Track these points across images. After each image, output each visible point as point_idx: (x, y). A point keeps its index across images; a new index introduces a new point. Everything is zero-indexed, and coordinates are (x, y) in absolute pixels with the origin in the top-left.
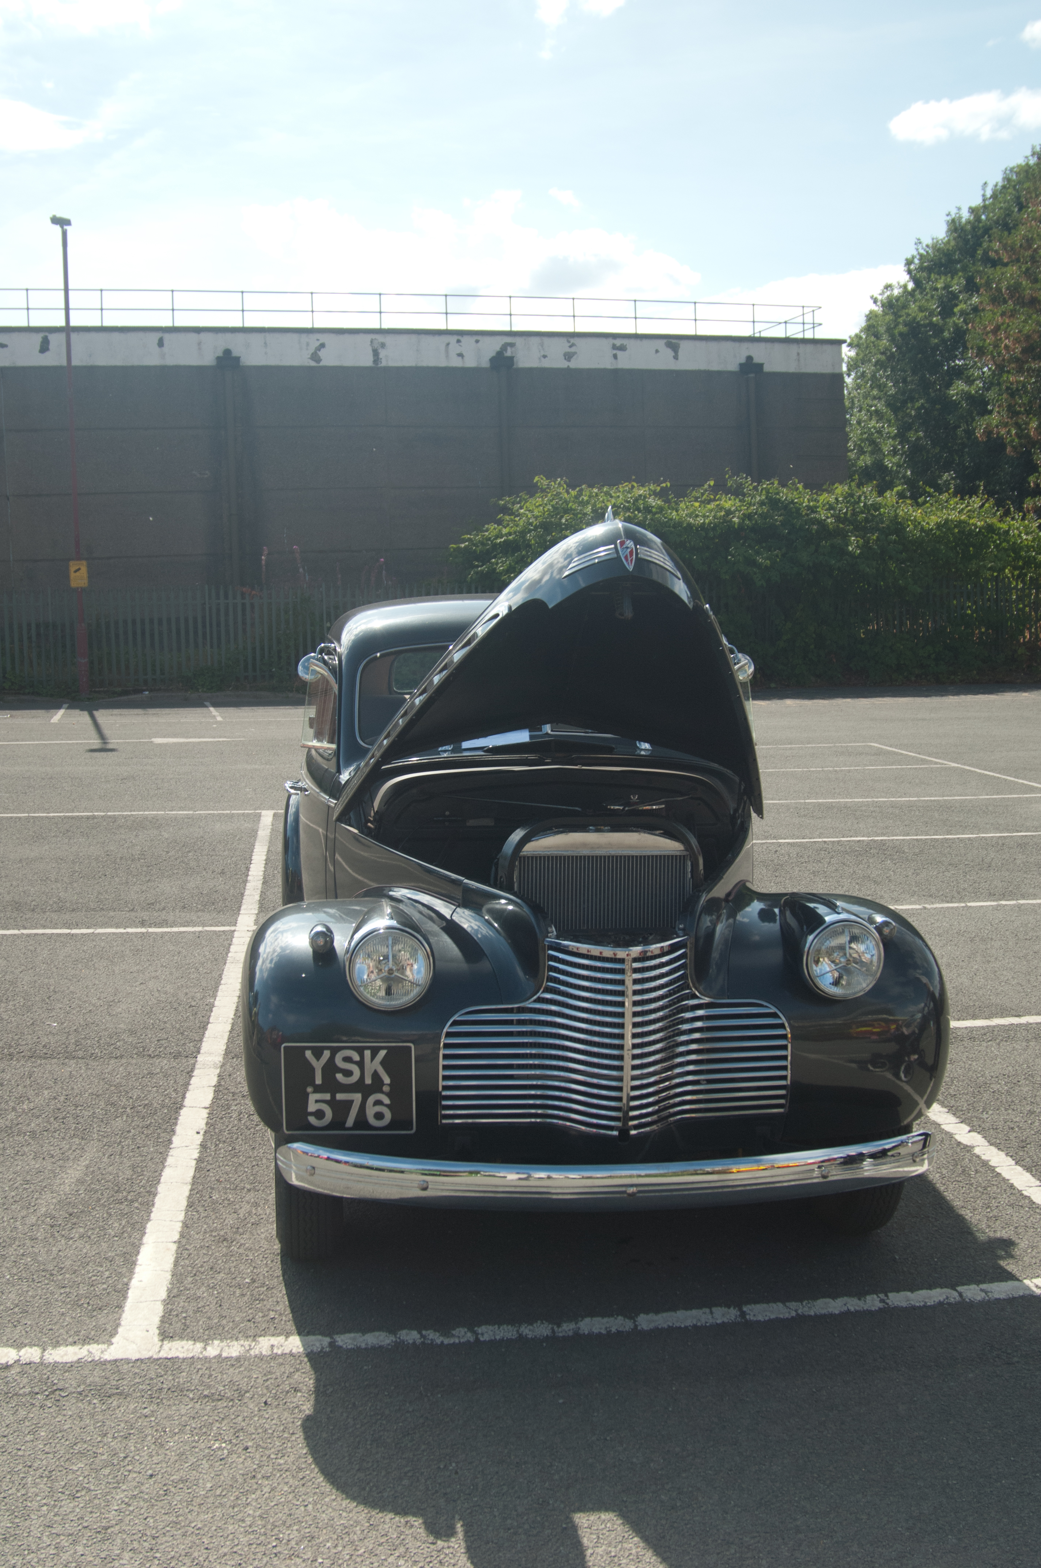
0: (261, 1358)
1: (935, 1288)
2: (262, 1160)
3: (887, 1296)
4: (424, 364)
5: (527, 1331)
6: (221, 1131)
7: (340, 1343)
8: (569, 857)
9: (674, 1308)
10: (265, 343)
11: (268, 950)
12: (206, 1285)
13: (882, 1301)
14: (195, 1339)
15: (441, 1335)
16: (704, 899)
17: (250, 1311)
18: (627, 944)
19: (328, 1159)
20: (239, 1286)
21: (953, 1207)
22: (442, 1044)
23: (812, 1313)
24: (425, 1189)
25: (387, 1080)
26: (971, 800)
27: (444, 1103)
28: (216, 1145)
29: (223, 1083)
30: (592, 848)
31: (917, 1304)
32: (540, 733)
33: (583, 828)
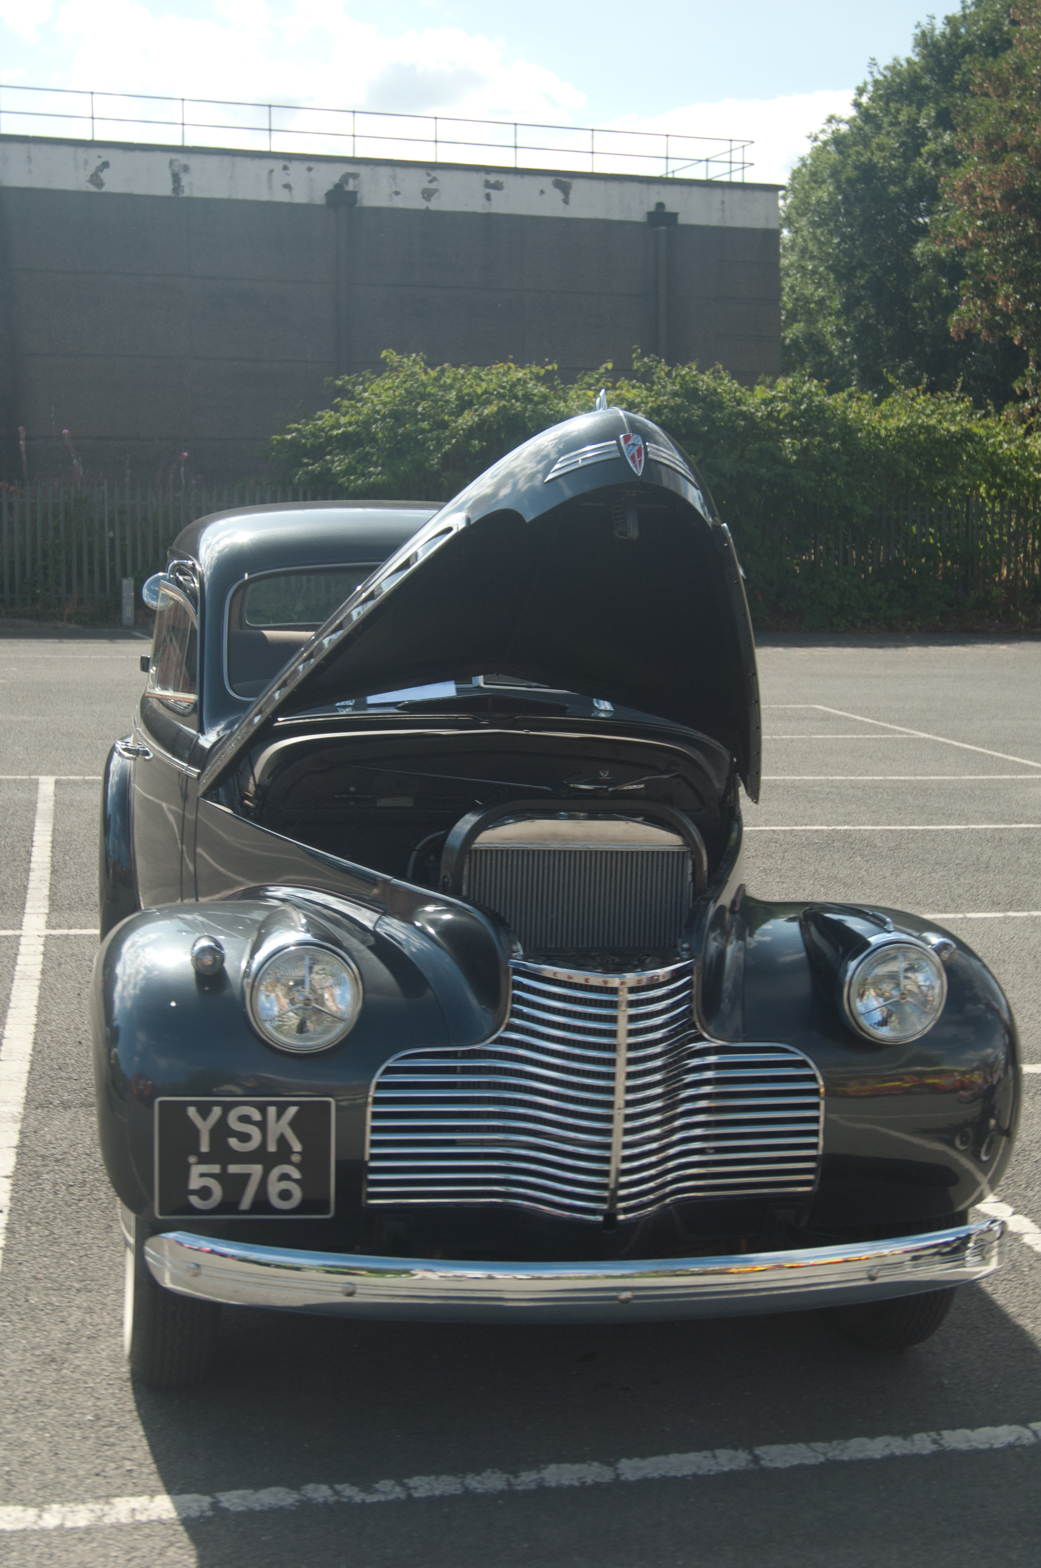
0: (118, 1528)
1: (1001, 1424)
2: (91, 1248)
3: (939, 1434)
4: (240, 196)
5: (474, 1482)
6: (32, 1208)
7: (225, 1504)
8: (534, 851)
9: (664, 1451)
10: (29, 158)
11: (128, 971)
12: (33, 1424)
13: (935, 1442)
14: (25, 1503)
15: (361, 1491)
16: (712, 910)
17: (98, 1461)
18: (619, 969)
19: (212, 1252)
20: (78, 1425)
21: (1007, 1315)
22: (370, 1100)
23: (846, 1457)
24: (351, 1294)
25: (297, 1147)
26: (951, 782)
27: (372, 1177)
28: (28, 1228)
29: (27, 1143)
30: (565, 840)
31: (982, 1447)
32: (470, 686)
33: (550, 814)
